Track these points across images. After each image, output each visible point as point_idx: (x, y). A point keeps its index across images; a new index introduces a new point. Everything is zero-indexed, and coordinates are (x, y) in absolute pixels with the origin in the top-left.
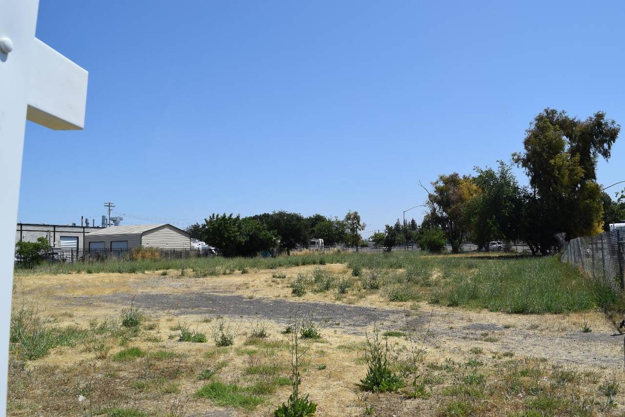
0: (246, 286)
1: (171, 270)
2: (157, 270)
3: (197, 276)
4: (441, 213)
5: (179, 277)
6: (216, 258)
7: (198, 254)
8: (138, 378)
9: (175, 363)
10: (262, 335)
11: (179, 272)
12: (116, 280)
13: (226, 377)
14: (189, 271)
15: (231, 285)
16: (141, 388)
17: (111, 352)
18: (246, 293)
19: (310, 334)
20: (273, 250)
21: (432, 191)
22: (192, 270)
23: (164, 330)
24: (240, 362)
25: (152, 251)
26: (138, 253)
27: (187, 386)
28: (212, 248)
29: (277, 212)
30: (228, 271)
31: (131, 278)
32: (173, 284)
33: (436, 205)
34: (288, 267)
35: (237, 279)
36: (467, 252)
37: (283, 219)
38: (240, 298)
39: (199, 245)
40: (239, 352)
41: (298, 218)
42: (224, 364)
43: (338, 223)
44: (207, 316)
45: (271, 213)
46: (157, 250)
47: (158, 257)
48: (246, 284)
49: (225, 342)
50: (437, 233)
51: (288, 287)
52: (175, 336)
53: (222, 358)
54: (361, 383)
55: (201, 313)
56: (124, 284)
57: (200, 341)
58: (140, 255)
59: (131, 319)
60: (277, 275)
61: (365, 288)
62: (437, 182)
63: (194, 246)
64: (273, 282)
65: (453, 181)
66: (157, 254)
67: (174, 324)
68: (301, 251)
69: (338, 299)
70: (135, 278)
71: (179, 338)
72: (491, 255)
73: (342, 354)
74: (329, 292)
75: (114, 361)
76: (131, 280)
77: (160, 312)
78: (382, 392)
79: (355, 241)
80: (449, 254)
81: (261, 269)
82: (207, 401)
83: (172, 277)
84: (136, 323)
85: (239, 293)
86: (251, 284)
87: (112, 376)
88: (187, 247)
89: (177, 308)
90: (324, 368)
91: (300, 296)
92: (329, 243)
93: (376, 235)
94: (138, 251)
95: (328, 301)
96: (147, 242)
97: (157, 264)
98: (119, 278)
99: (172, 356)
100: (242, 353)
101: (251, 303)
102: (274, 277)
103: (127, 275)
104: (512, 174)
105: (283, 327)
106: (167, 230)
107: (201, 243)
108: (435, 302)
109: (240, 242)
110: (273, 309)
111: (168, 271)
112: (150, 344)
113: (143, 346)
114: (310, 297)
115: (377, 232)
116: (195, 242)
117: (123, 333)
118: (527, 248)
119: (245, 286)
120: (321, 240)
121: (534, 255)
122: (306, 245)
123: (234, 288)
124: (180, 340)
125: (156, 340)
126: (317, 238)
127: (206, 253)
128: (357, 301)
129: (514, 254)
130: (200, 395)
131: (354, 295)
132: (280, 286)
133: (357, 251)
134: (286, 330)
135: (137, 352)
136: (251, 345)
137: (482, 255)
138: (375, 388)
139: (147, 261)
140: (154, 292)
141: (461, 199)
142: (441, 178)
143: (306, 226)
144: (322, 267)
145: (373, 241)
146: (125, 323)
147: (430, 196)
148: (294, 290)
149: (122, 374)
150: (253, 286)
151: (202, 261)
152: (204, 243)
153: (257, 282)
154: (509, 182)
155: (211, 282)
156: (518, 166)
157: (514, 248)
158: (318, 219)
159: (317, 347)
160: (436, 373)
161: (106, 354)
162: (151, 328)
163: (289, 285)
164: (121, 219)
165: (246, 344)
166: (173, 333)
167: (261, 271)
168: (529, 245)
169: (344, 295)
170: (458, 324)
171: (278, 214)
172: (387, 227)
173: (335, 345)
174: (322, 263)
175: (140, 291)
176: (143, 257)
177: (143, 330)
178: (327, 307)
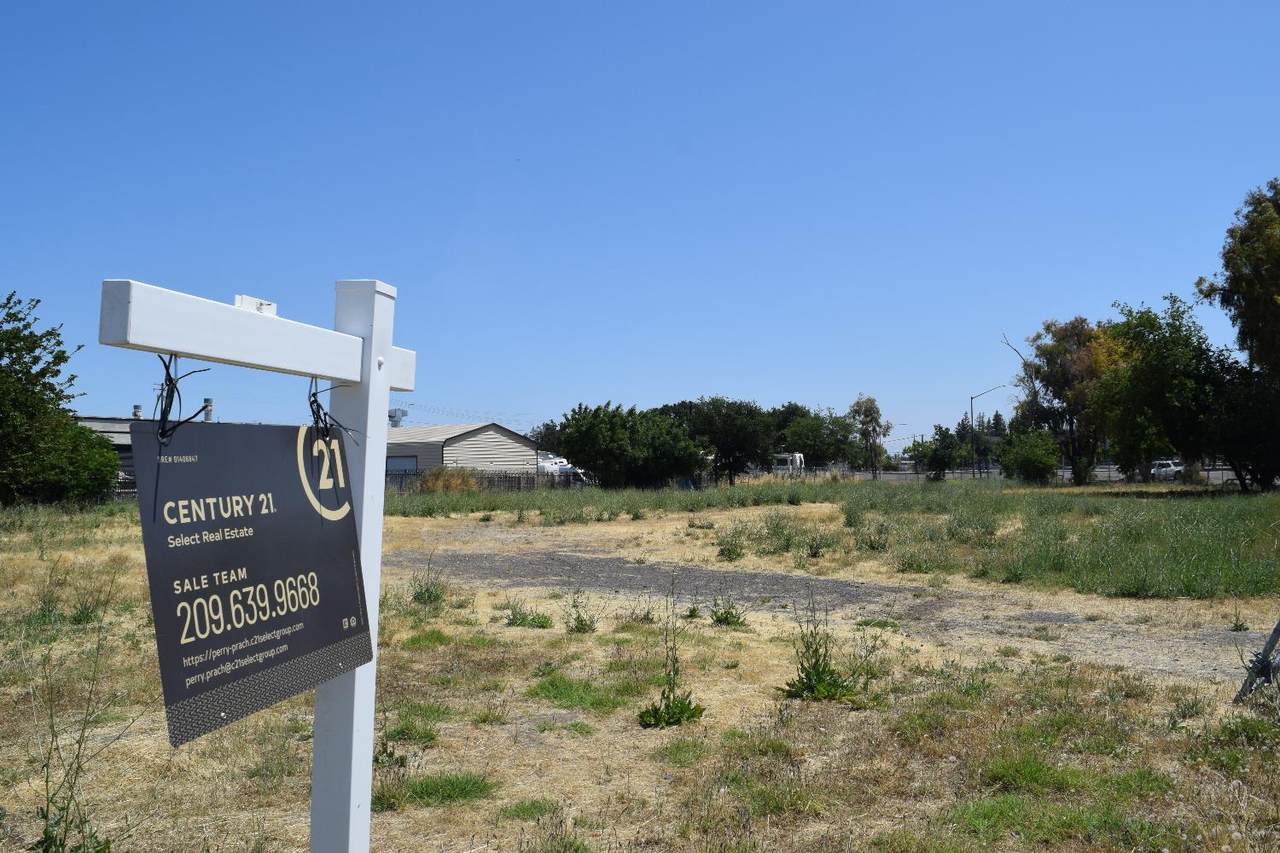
0: (636, 541)
1: (499, 512)
2: (473, 511)
3: (547, 524)
4: (1049, 401)
5: (513, 525)
6: (586, 490)
7: (551, 482)
8: (441, 671)
9: (497, 654)
10: (647, 618)
11: (514, 517)
12: (397, 528)
13: (575, 673)
14: (534, 514)
15: (609, 540)
16: (445, 683)
17: (396, 637)
18: (631, 554)
19: (726, 618)
20: (700, 475)
21: (1030, 354)
22: (538, 512)
23: (483, 609)
24: (601, 655)
25: (463, 475)
26: (437, 479)
27: (516, 683)
28: (580, 471)
29: (707, 399)
30: (606, 516)
31: (426, 525)
32: (503, 536)
33: (1038, 384)
34: (725, 508)
35: (622, 529)
36: (1102, 483)
37: (719, 413)
38: (622, 561)
39: (554, 465)
40: (603, 642)
41: (751, 412)
42: (575, 657)
43: (836, 421)
44: (557, 590)
45: (695, 400)
46: (473, 473)
47: (475, 488)
48: (636, 538)
49: (582, 627)
50: (1040, 444)
51: (713, 544)
52: (502, 618)
53: (573, 649)
54: (787, 688)
55: (547, 585)
56: (413, 536)
57: (543, 627)
58: (440, 483)
59: (427, 590)
60: (697, 522)
61: (860, 549)
62: (1039, 337)
63: (544, 467)
64: (688, 535)
65: (1075, 334)
66: (472, 481)
67: (501, 599)
68: (756, 477)
69: (800, 566)
70: (433, 526)
71: (506, 621)
72: (1152, 489)
73: (772, 648)
74: (790, 554)
75: (402, 649)
76: (425, 529)
77: (478, 583)
78: (816, 699)
79: (869, 458)
80: (1063, 485)
81: (672, 512)
82: (544, 701)
83: (501, 524)
84: (437, 598)
85: (623, 553)
86: (646, 537)
87: (400, 668)
88: (531, 469)
89: (506, 575)
90: (735, 666)
91: (731, 560)
92: (815, 461)
93: (916, 445)
94: (437, 476)
95: (780, 570)
96: (454, 458)
97: (472, 502)
98: (402, 525)
99: (493, 643)
100: (607, 643)
101: (638, 570)
102: (692, 526)
103: (418, 520)
104: (1194, 319)
105: (684, 607)
106: (491, 433)
107: (558, 460)
108: (982, 574)
109: (635, 459)
110: (674, 581)
111: (493, 513)
112: (461, 628)
113: (449, 631)
114: (750, 562)
115: (919, 440)
116: (546, 458)
117: (414, 613)
118: (1230, 475)
119: (634, 542)
120: (799, 456)
121: (1245, 490)
122: (767, 466)
123: (613, 545)
124: (509, 624)
125: (469, 623)
126: (792, 451)
127: (567, 480)
128: (835, 570)
129: (1200, 488)
130: (533, 694)
131: (834, 560)
132: (699, 543)
133: (875, 477)
134: (688, 613)
135: (439, 638)
136: (625, 631)
137: (1134, 488)
138: (805, 694)
139: (455, 496)
140: (467, 550)
141: (1092, 372)
142: (1048, 328)
143: (767, 426)
144: (791, 510)
145: (911, 458)
146: (418, 597)
147: (1027, 365)
148: (722, 550)
149: (416, 667)
150: (648, 542)
151: (558, 495)
152: (565, 461)
153: (658, 536)
154: (1188, 338)
155: (571, 533)
156: (1210, 303)
157: (1203, 474)
158: (793, 412)
159: (733, 638)
160: (919, 680)
161: (390, 639)
162: (461, 606)
163: (716, 541)
164: (404, 414)
165: (616, 631)
166: (498, 613)
167: (670, 516)
168: (1234, 469)
169: (814, 560)
170: (1002, 611)
171: (709, 403)
172: (939, 429)
173: (766, 637)
174: (794, 501)
175: (441, 547)
176: (447, 487)
177: (447, 608)
178: (775, 580)
